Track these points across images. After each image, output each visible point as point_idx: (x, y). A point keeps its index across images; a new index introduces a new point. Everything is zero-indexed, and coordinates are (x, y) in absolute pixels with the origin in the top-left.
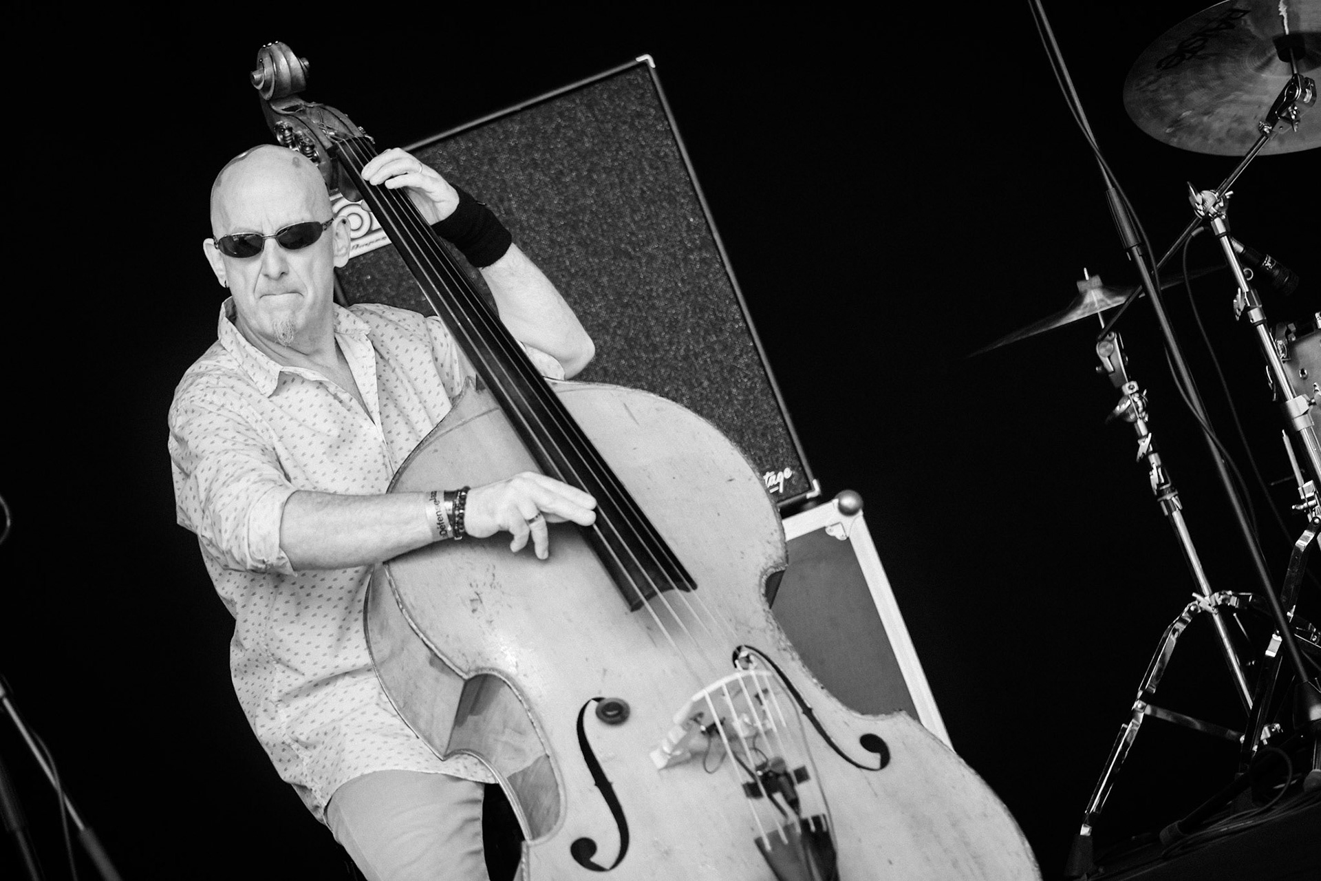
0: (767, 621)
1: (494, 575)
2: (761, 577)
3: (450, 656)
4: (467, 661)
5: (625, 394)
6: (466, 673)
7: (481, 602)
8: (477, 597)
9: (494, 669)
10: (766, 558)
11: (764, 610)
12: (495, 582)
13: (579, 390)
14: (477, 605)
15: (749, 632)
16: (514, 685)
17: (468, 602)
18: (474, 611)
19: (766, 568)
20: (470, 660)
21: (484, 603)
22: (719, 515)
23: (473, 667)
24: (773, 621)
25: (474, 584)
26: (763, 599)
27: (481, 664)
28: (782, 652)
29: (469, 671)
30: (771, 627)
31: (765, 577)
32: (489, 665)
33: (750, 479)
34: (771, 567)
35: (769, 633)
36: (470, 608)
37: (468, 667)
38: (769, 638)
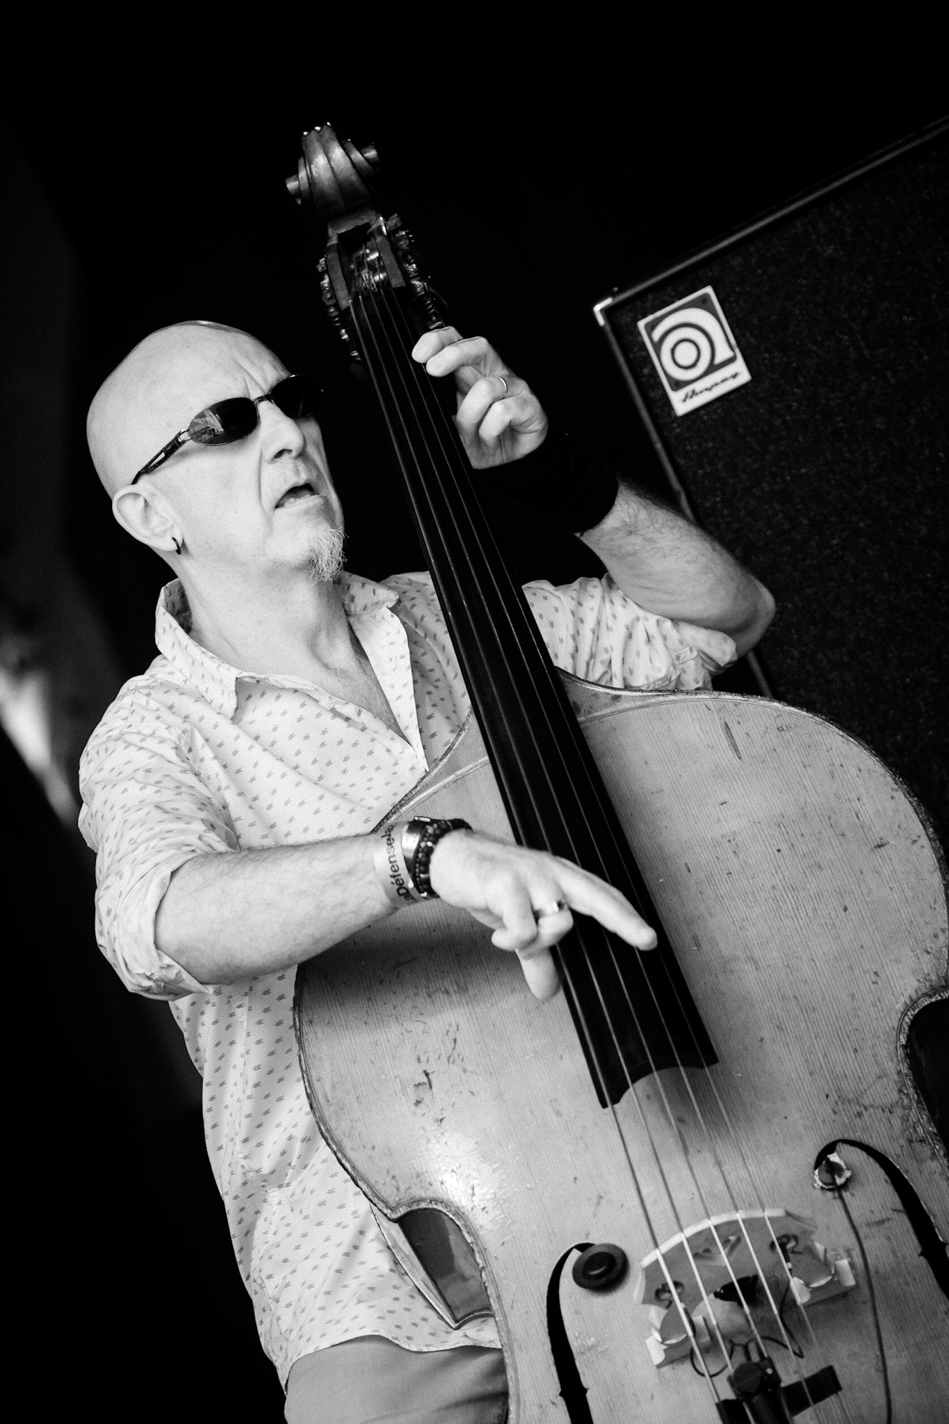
0: (900, 1091)
1: (455, 1041)
2: (904, 1014)
3: (372, 1181)
4: (398, 1189)
5: (732, 705)
6: (392, 1209)
7: (431, 1087)
8: (425, 1080)
9: (436, 1201)
10: (918, 980)
11: (899, 1072)
12: (455, 1053)
13: (654, 704)
14: (425, 1094)
15: (859, 1115)
16: (466, 1226)
17: (410, 1090)
18: (418, 1102)
19: (914, 997)
20: (402, 1188)
21: (434, 1088)
22: (845, 909)
23: (406, 1198)
24: (911, 1091)
25: (423, 1058)
26: (900, 1052)
27: (418, 1192)
28: (917, 1145)
29: (399, 1205)
30: (906, 1101)
31: (911, 1014)
32: (430, 1194)
33: (914, 842)
34: (926, 995)
35: (899, 1112)
36: (413, 1099)
37: (397, 1199)
38: (897, 1123)
